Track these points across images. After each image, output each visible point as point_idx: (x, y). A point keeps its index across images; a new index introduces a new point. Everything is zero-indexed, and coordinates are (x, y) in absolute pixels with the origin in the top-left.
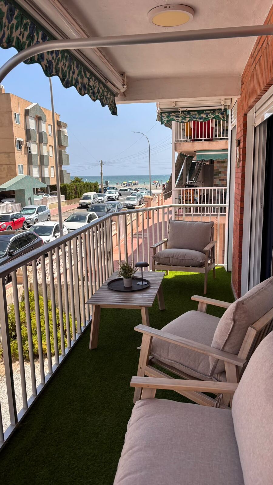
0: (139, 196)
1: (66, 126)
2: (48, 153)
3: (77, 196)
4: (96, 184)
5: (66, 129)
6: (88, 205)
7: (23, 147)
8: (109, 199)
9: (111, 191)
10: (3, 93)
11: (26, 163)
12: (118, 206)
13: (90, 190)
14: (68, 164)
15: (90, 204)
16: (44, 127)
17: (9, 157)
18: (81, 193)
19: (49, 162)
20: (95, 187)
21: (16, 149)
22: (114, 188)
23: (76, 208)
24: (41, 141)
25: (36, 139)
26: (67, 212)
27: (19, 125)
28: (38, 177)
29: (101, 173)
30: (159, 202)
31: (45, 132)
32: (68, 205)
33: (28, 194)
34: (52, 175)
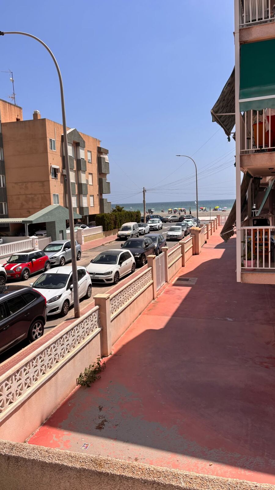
0: (184, 225)
1: (106, 152)
2: (87, 181)
3: (117, 227)
4: (137, 213)
5: (107, 155)
6: (127, 237)
7: (59, 175)
8: (152, 229)
9: (153, 220)
10: (39, 118)
11: (62, 192)
12: (159, 239)
13: (131, 219)
14: (109, 192)
15: (129, 236)
16: (82, 154)
17: (43, 186)
18: (120, 223)
19: (88, 191)
20: (137, 216)
21: (51, 177)
22: (158, 216)
23: (114, 241)
24: (79, 168)
25: (73, 167)
26: (103, 245)
27: (54, 151)
28: (76, 207)
29: (144, 201)
30: (207, 233)
31: (84, 159)
32: (106, 236)
33: (60, 226)
34: (92, 205)
